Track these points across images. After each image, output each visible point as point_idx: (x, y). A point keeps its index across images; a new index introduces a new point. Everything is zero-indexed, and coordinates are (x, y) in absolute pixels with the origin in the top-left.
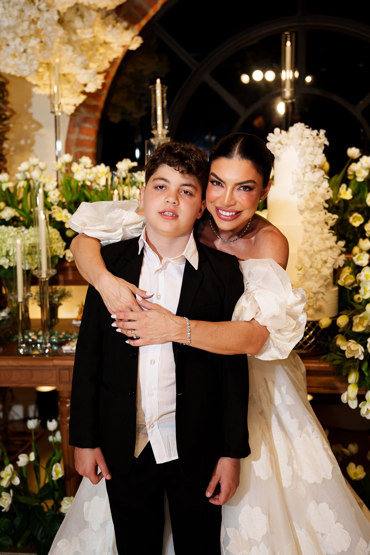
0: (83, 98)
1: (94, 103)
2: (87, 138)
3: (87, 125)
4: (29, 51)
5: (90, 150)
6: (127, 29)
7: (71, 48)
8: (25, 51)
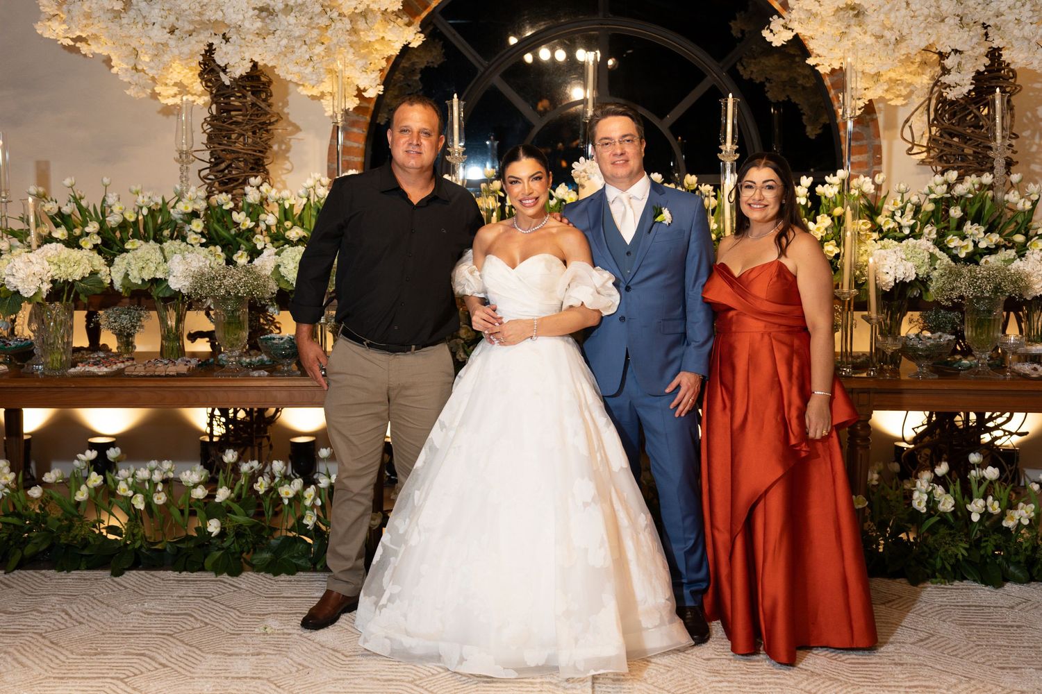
0: (356, 102)
1: (365, 104)
2: (355, 145)
3: (355, 130)
4: (315, 58)
5: (359, 159)
6: (409, 24)
7: (352, 50)
8: (311, 59)
